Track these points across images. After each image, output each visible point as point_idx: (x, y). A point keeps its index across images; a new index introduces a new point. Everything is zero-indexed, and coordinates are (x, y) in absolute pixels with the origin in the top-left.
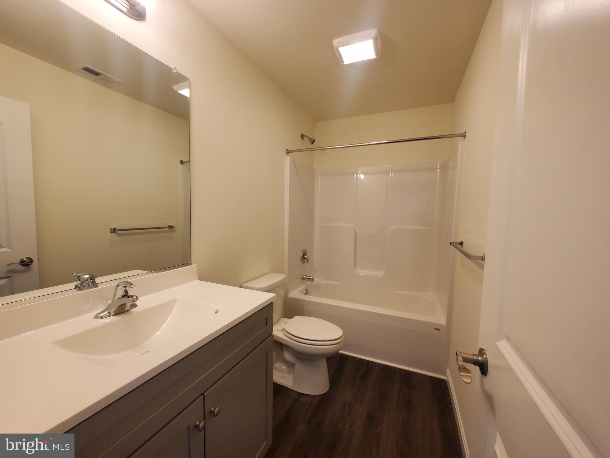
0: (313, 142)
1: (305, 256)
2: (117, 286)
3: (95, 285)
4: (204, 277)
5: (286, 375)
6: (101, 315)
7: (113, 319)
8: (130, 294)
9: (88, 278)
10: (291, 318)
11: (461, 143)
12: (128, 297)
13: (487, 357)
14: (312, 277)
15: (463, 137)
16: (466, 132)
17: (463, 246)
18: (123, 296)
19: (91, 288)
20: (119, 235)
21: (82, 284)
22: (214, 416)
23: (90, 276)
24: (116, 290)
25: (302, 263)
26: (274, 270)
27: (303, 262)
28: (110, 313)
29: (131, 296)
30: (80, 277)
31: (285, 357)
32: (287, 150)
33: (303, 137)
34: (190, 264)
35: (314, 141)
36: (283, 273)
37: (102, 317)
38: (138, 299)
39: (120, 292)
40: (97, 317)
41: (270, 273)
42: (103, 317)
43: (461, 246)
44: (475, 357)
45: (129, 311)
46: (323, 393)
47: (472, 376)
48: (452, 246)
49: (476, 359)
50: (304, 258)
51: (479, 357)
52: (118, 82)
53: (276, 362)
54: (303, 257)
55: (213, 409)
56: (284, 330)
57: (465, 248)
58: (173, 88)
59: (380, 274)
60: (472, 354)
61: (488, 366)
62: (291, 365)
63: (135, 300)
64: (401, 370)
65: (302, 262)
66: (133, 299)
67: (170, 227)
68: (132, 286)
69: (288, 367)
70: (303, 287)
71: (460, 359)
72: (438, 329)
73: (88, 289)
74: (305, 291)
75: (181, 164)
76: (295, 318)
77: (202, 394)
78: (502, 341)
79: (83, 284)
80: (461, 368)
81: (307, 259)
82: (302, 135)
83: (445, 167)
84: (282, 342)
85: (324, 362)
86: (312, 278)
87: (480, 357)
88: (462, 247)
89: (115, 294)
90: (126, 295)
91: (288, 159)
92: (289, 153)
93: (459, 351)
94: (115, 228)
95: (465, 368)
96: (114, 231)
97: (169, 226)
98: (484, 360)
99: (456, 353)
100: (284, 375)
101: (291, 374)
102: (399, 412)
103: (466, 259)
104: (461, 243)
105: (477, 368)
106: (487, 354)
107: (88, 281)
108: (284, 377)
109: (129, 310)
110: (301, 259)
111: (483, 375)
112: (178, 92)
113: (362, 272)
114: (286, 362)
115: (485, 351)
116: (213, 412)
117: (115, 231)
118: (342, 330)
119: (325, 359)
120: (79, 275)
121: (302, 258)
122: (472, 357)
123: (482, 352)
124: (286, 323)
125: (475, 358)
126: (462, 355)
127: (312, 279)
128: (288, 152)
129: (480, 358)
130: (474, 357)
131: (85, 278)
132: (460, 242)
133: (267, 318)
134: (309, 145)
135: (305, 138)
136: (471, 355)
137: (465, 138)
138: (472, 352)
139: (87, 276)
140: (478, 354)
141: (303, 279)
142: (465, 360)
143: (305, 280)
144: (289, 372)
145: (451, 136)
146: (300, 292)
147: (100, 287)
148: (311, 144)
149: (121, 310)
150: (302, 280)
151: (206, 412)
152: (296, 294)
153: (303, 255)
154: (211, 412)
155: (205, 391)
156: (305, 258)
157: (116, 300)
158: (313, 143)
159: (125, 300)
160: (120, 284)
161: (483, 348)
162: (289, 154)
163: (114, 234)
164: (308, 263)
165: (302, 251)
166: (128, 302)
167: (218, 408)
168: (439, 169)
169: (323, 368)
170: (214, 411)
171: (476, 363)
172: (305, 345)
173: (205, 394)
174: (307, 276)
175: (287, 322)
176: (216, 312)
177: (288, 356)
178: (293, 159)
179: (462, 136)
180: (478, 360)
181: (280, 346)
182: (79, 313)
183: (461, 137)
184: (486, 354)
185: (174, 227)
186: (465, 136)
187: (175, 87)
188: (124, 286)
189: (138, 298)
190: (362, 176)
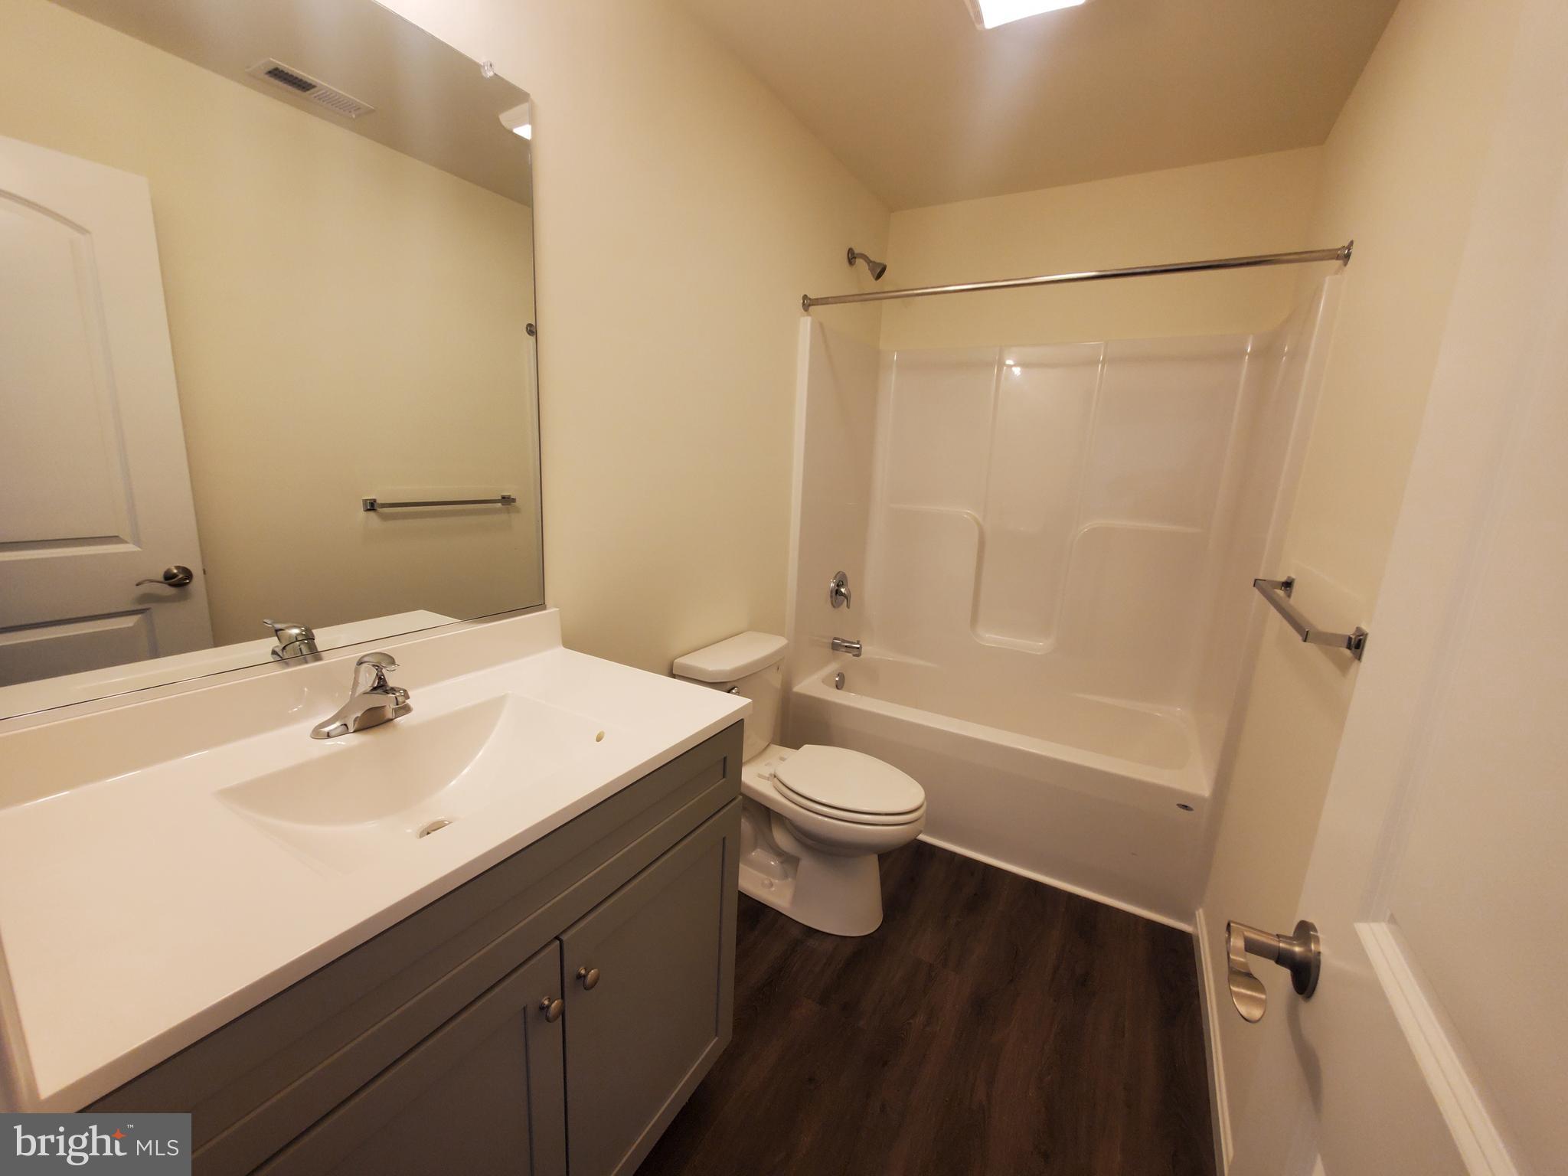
0: (879, 272)
1: (843, 590)
2: (360, 663)
3: (315, 654)
4: (577, 640)
5: (777, 881)
6: (327, 729)
7: (352, 740)
8: (391, 683)
9: (298, 635)
10: (797, 747)
11: (1330, 279)
12: (386, 692)
13: (1322, 948)
14: (858, 643)
15: (1339, 262)
16: (1352, 243)
17: (1291, 592)
18: (375, 689)
19: (306, 662)
20: (385, 518)
21: (284, 648)
22: (585, 988)
23: (303, 631)
24: (357, 672)
25: (834, 607)
26: (760, 624)
27: (835, 605)
28: (345, 725)
29: (393, 690)
30: (278, 633)
31: (774, 839)
32: (805, 297)
33: (852, 257)
34: (541, 606)
35: (884, 269)
36: (782, 635)
37: (328, 735)
38: (408, 698)
39: (368, 679)
40: (318, 733)
41: (749, 630)
42: (332, 734)
43: (1286, 590)
44: (1284, 942)
45: (390, 724)
46: (863, 935)
47: (1266, 999)
48: (1256, 592)
49: (1283, 949)
50: (838, 595)
51: (1294, 945)
52: (359, 109)
53: (754, 848)
54: (838, 592)
55: (583, 972)
56: (775, 776)
57: (1298, 600)
58: (499, 119)
59: (1038, 645)
60: (1275, 934)
61: (1318, 975)
62: (789, 861)
63: (400, 699)
64: (1071, 896)
65: (832, 604)
66: (396, 698)
67: (507, 500)
68: (393, 667)
69: (782, 863)
70: (833, 667)
71: (1238, 943)
72: (1185, 807)
73: (300, 664)
74: (837, 679)
75: (529, 334)
76: (806, 747)
77: (557, 938)
78: (1374, 926)
79: (287, 648)
80: (1239, 973)
81: (846, 597)
82: (850, 251)
83: (1267, 353)
84: (771, 808)
85: (873, 861)
86: (858, 646)
87: (1299, 945)
88: (1289, 596)
89: (356, 683)
90: (382, 686)
91: (806, 323)
92: (810, 305)
93: (1235, 921)
94: (375, 501)
95: (1249, 975)
96: (371, 506)
97: (503, 498)
98: (1309, 954)
99: (1229, 925)
100: (773, 880)
101: (790, 879)
102: (1055, 1001)
103: (1297, 638)
104: (1288, 585)
105: (1285, 974)
106: (1321, 940)
107: (298, 643)
108: (771, 885)
109: (392, 720)
110: (831, 597)
111: (1299, 996)
112: (514, 134)
113: (990, 637)
114: (779, 853)
115: (1315, 930)
116: (583, 979)
117: (376, 507)
118: (922, 789)
119: (876, 856)
120: (278, 626)
121: (834, 594)
122: (1273, 942)
123: (1305, 931)
124: (783, 759)
125: (1282, 945)
126: (1246, 933)
127: (858, 648)
128: (808, 303)
129: (1297, 949)
130: (1280, 941)
131: (290, 636)
132: (1284, 579)
133: (725, 759)
134: (870, 285)
135: (859, 262)
136: (1272, 935)
137: (1346, 264)
138: (1277, 927)
139: (295, 631)
140: (1291, 935)
141: (835, 647)
142: (1252, 947)
143: (837, 650)
144: (786, 876)
145: (1304, 256)
146: (824, 681)
147: (328, 660)
148: (874, 280)
149: (372, 721)
150: (831, 651)
151: (566, 980)
152: (812, 685)
153: (838, 586)
154: (580, 977)
155: (565, 931)
156: (842, 594)
157: (360, 695)
158: (879, 276)
159: (378, 700)
160: (366, 659)
161: (1310, 920)
162: (811, 308)
163: (372, 514)
164: (848, 606)
165: (836, 576)
166: (388, 702)
167: (596, 970)
168: (1249, 354)
169: (869, 877)
170: (585, 976)
171: (1282, 958)
172: (826, 819)
173: (564, 938)
174: (844, 641)
175: (786, 757)
176: (599, 739)
177: (781, 838)
178: (821, 325)
179: (1338, 258)
180: (1292, 954)
181: (764, 814)
182: (284, 719)
183: (1334, 261)
184: (1317, 940)
185: (514, 500)
186: (1348, 256)
187: (505, 118)
188: (374, 666)
189: (407, 694)
190: (1017, 371)
